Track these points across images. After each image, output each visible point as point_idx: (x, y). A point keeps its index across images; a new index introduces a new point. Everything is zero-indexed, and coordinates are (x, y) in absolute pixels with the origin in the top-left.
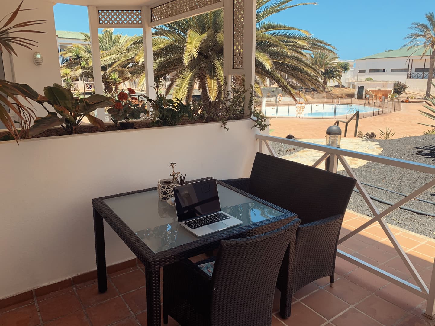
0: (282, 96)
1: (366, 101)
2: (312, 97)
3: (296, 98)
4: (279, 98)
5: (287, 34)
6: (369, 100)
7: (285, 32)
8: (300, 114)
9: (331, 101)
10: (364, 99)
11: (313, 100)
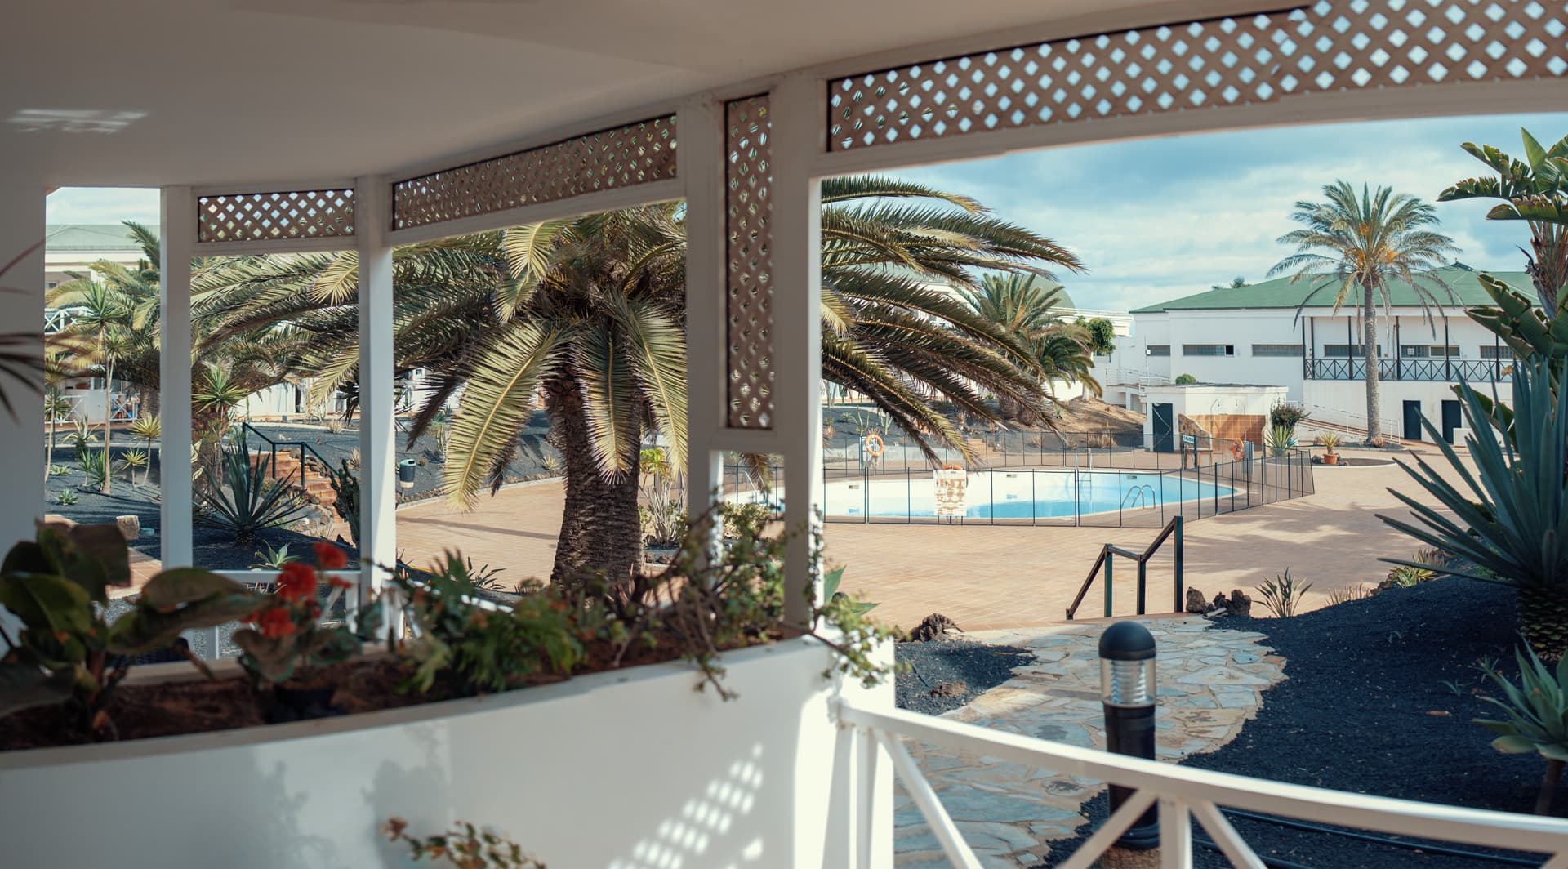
0: (881, 440)
1: (1186, 460)
2: (991, 445)
3: (932, 449)
4: (869, 447)
5: (887, 212)
6: (1196, 455)
7: (879, 208)
8: (952, 509)
9: (1058, 458)
10: (1177, 452)
11: (995, 458)
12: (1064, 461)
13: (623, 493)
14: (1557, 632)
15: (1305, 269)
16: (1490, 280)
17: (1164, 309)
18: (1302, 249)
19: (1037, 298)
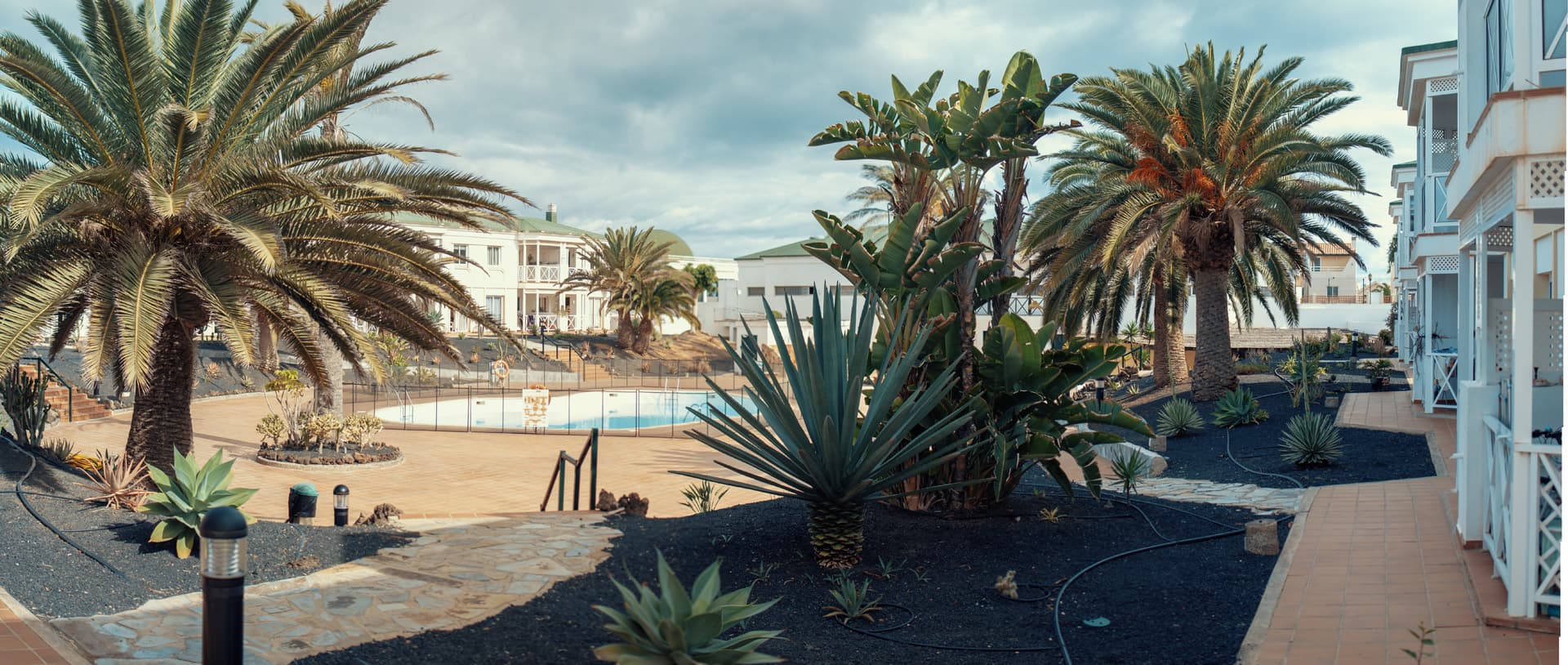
0: (506, 365)
4: (497, 370)
8: (537, 422)
12: (660, 383)
13: (174, 400)
14: (840, 543)
15: (869, 221)
16: (825, 214)
17: (760, 257)
18: (867, 204)
19: (652, 248)
